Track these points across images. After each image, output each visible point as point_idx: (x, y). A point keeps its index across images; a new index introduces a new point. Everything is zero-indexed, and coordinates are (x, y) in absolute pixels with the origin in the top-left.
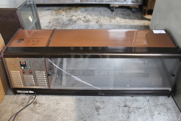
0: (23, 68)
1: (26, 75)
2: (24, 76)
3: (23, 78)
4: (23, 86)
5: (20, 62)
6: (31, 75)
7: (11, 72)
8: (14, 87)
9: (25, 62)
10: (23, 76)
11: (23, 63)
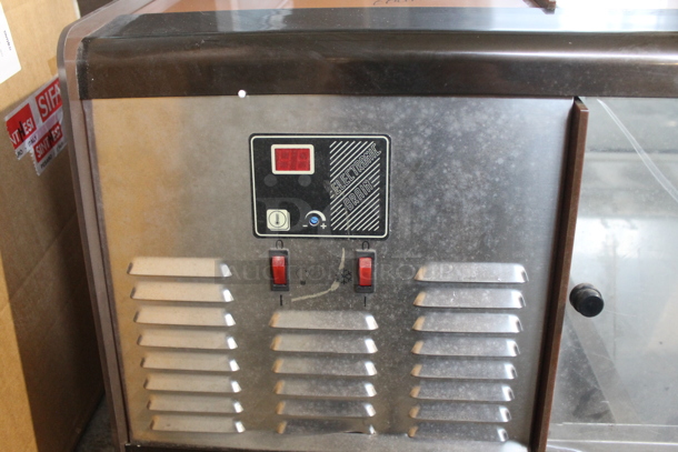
0: (278, 219)
1: (300, 306)
2: (281, 319)
3: (257, 347)
4: (240, 427)
5: (261, 147)
6: (361, 308)
7: (143, 266)
8: (141, 434)
9: (323, 147)
10: (268, 318)
11: (298, 159)
